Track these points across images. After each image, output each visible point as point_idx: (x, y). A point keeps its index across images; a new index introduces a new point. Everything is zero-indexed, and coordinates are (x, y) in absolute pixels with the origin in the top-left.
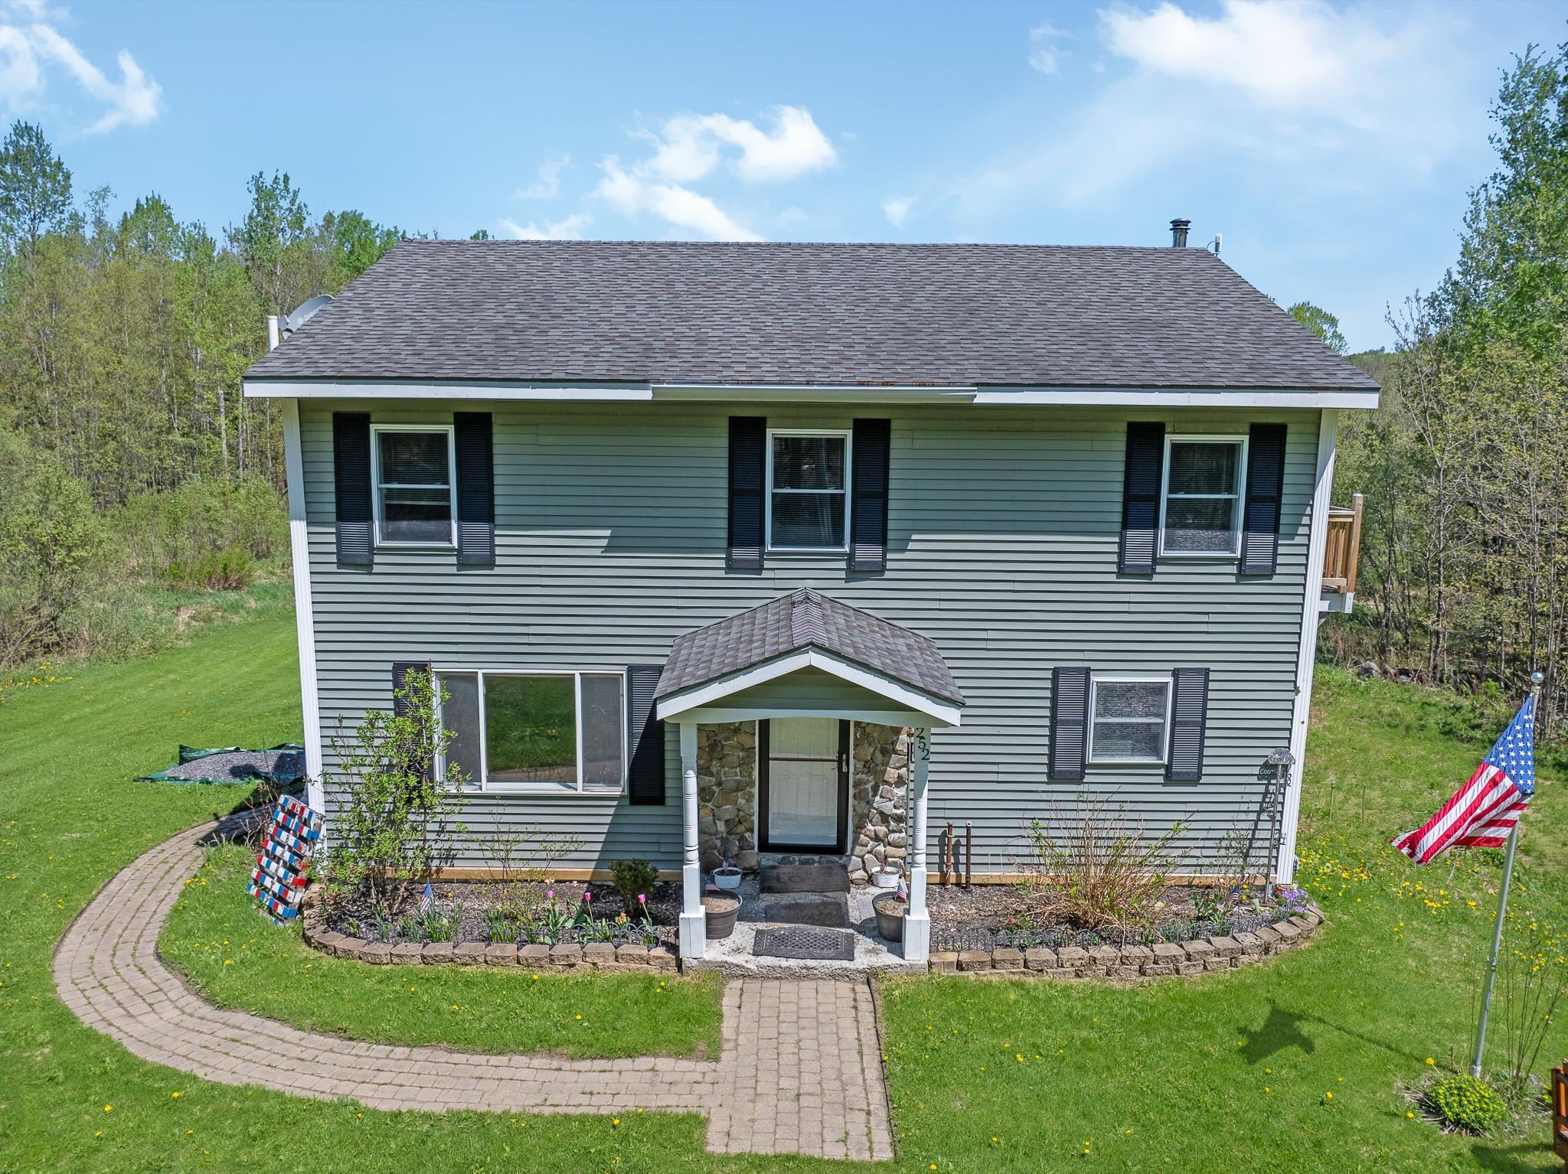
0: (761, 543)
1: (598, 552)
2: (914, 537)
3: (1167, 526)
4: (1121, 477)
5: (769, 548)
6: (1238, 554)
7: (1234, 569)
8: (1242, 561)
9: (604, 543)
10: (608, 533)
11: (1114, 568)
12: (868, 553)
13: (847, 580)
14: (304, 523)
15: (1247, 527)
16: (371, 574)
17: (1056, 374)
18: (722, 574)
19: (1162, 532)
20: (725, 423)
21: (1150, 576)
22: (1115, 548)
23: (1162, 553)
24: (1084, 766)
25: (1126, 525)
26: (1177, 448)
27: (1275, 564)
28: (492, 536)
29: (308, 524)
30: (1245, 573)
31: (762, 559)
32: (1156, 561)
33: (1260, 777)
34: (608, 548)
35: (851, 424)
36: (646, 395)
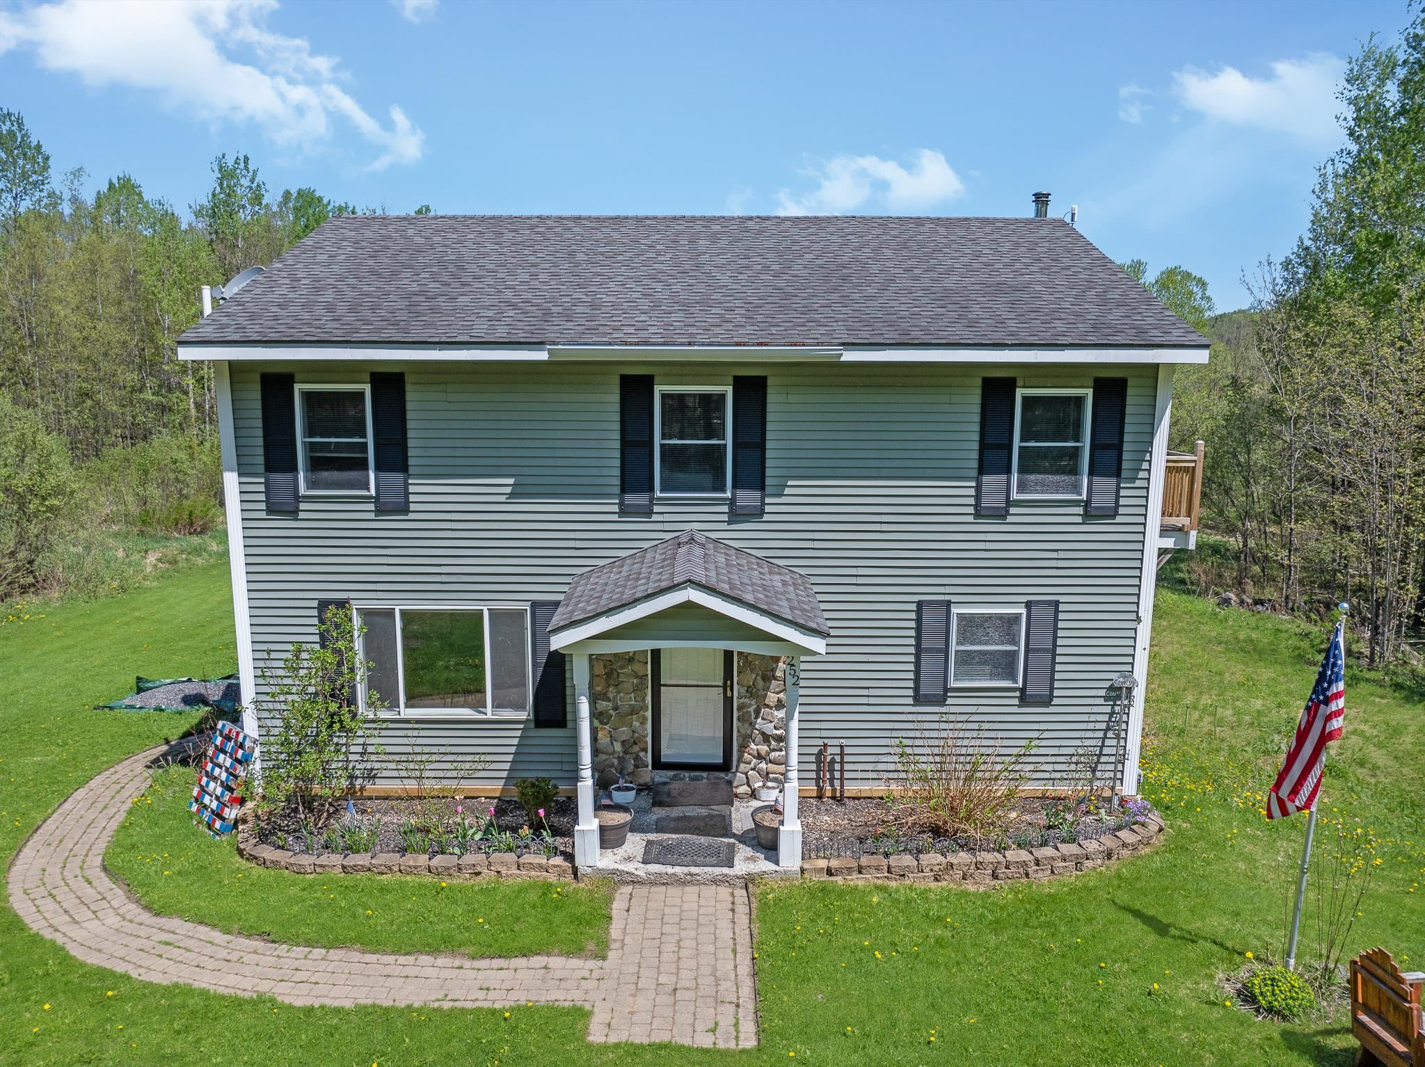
0: (651, 489)
1: (503, 499)
2: (790, 483)
3: (1020, 472)
4: (977, 428)
5: (658, 494)
6: (1084, 497)
7: (1080, 510)
8: (1087, 503)
9: (509, 490)
10: (511, 481)
11: (971, 510)
12: (748, 498)
13: (729, 523)
14: (235, 475)
15: (1091, 473)
16: (297, 519)
17: (916, 334)
18: (615, 517)
19: (1015, 477)
20: (617, 380)
21: (1004, 517)
22: (972, 492)
23: (1015, 496)
24: (946, 690)
25: (982, 470)
26: (1026, 400)
27: (1117, 506)
28: (406, 485)
29: (240, 475)
30: (1090, 514)
31: (652, 504)
32: (1009, 503)
33: (1106, 698)
34: (511, 495)
35: (731, 380)
36: (542, 356)
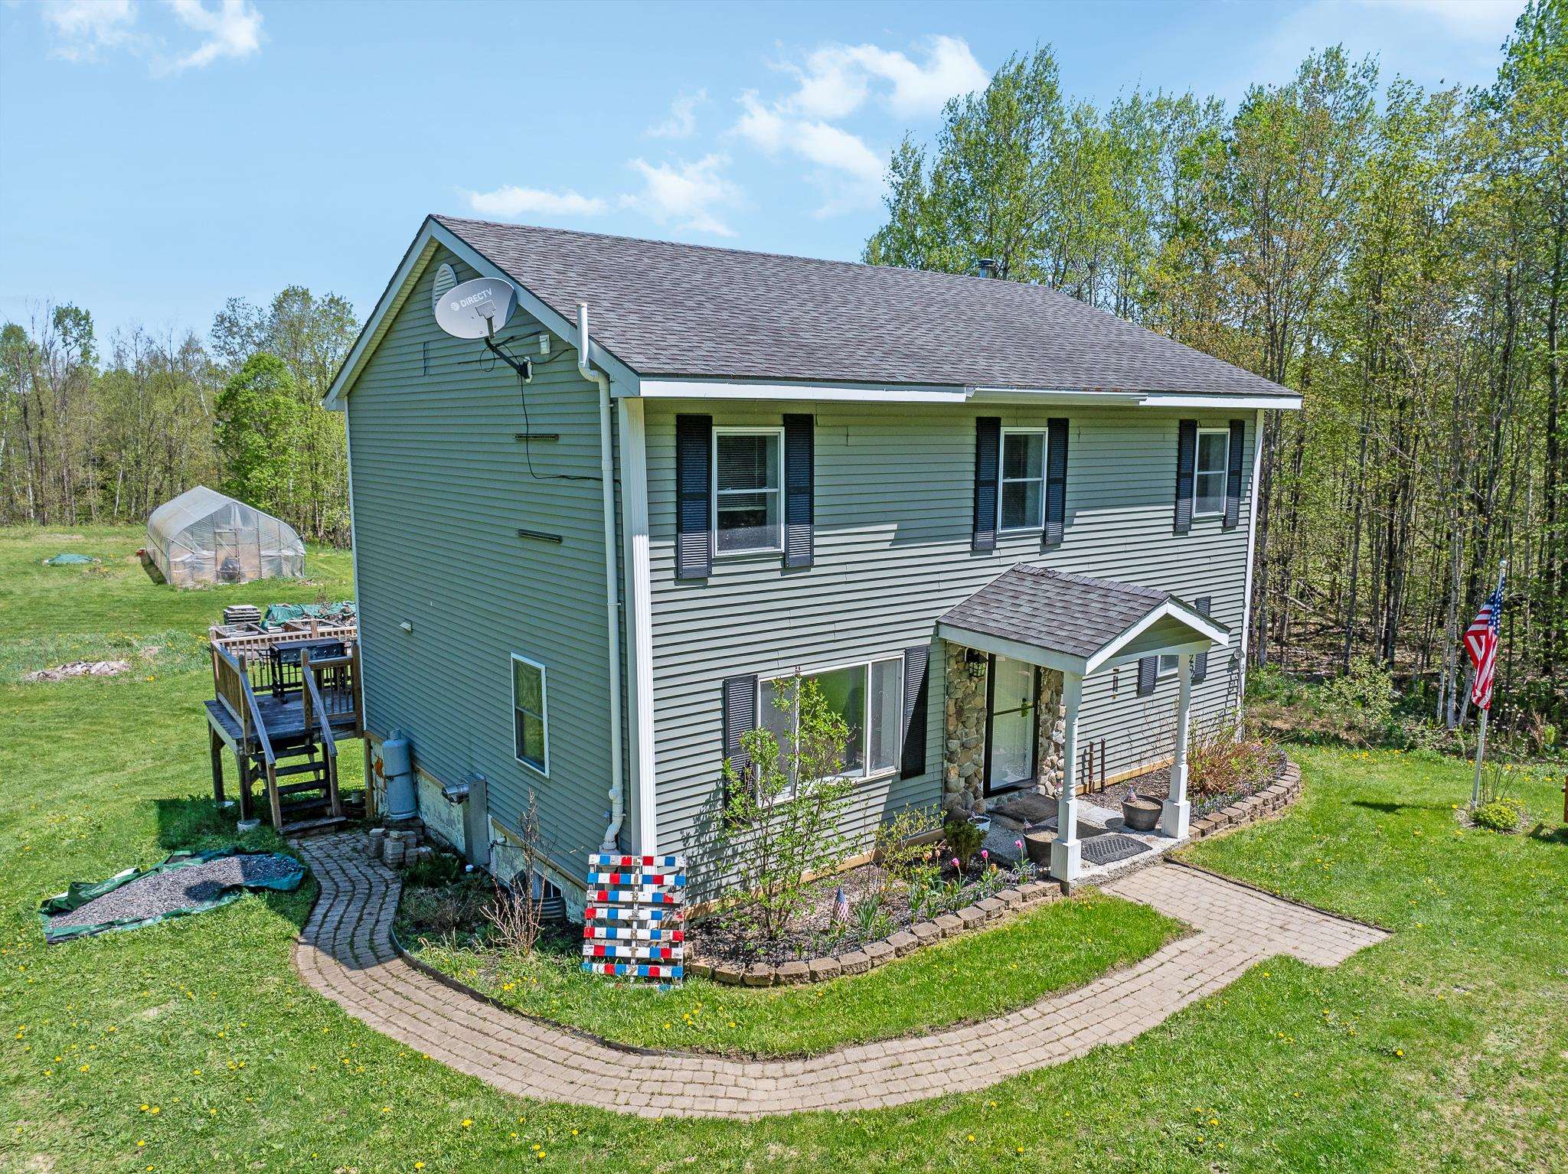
0: (995, 527)
1: (887, 545)
2: (1078, 514)
5: (1000, 531)
9: (891, 536)
10: (894, 527)
11: (1171, 529)
12: (1054, 528)
13: (1041, 553)
14: (646, 538)
18: (967, 556)
20: (973, 423)
21: (1186, 533)
26: (1203, 437)
28: (812, 537)
29: (652, 538)
31: (995, 541)
33: (1228, 670)
34: (894, 542)
35: (1045, 422)
36: (960, 397)
